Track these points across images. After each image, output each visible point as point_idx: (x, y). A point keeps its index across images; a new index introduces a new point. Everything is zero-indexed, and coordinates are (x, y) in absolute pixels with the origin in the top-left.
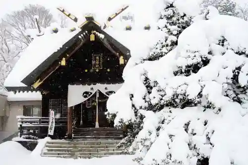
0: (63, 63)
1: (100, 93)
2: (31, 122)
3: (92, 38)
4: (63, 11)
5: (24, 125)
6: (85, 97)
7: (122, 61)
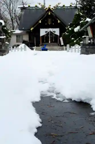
0: (40, 22)
1: (51, 32)
3: (49, 14)
6: (46, 33)
7: (59, 22)
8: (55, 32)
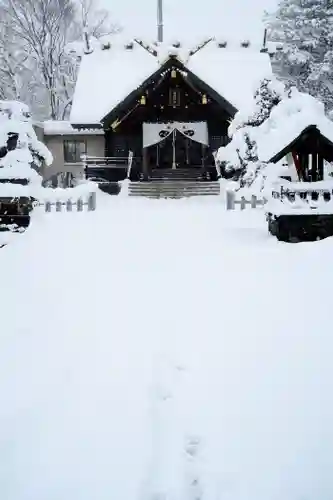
0: (143, 102)
1: (178, 132)
2: (97, 163)
3: (173, 74)
4: (141, 43)
5: (90, 166)
6: (162, 136)
7: (205, 101)
8: (191, 135)
